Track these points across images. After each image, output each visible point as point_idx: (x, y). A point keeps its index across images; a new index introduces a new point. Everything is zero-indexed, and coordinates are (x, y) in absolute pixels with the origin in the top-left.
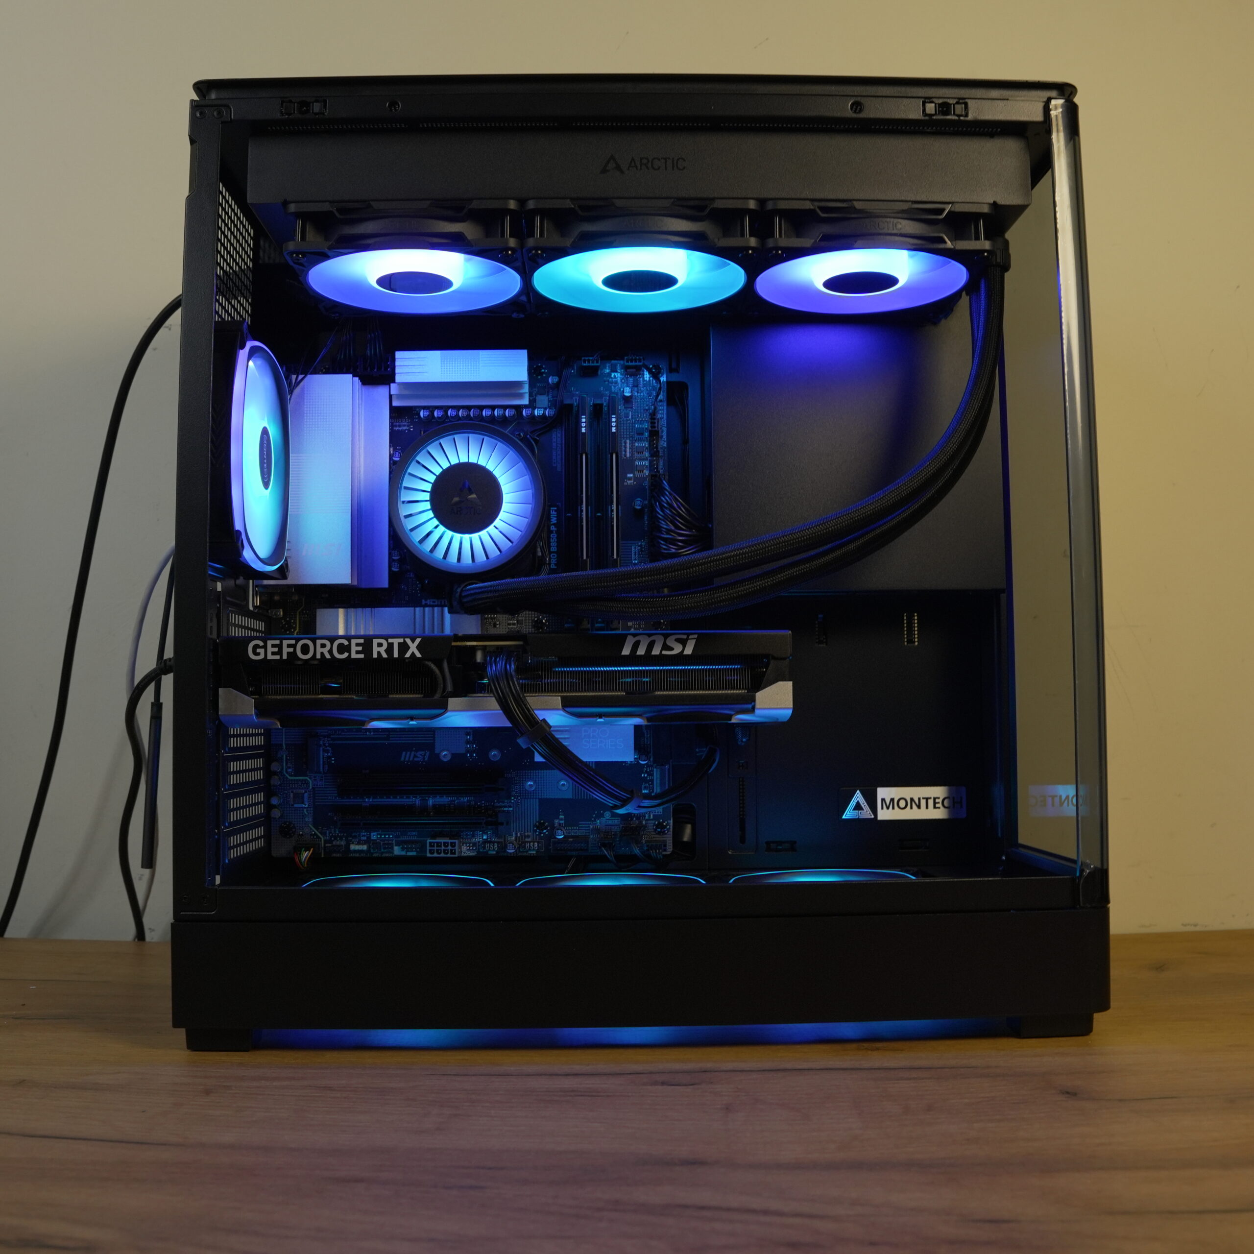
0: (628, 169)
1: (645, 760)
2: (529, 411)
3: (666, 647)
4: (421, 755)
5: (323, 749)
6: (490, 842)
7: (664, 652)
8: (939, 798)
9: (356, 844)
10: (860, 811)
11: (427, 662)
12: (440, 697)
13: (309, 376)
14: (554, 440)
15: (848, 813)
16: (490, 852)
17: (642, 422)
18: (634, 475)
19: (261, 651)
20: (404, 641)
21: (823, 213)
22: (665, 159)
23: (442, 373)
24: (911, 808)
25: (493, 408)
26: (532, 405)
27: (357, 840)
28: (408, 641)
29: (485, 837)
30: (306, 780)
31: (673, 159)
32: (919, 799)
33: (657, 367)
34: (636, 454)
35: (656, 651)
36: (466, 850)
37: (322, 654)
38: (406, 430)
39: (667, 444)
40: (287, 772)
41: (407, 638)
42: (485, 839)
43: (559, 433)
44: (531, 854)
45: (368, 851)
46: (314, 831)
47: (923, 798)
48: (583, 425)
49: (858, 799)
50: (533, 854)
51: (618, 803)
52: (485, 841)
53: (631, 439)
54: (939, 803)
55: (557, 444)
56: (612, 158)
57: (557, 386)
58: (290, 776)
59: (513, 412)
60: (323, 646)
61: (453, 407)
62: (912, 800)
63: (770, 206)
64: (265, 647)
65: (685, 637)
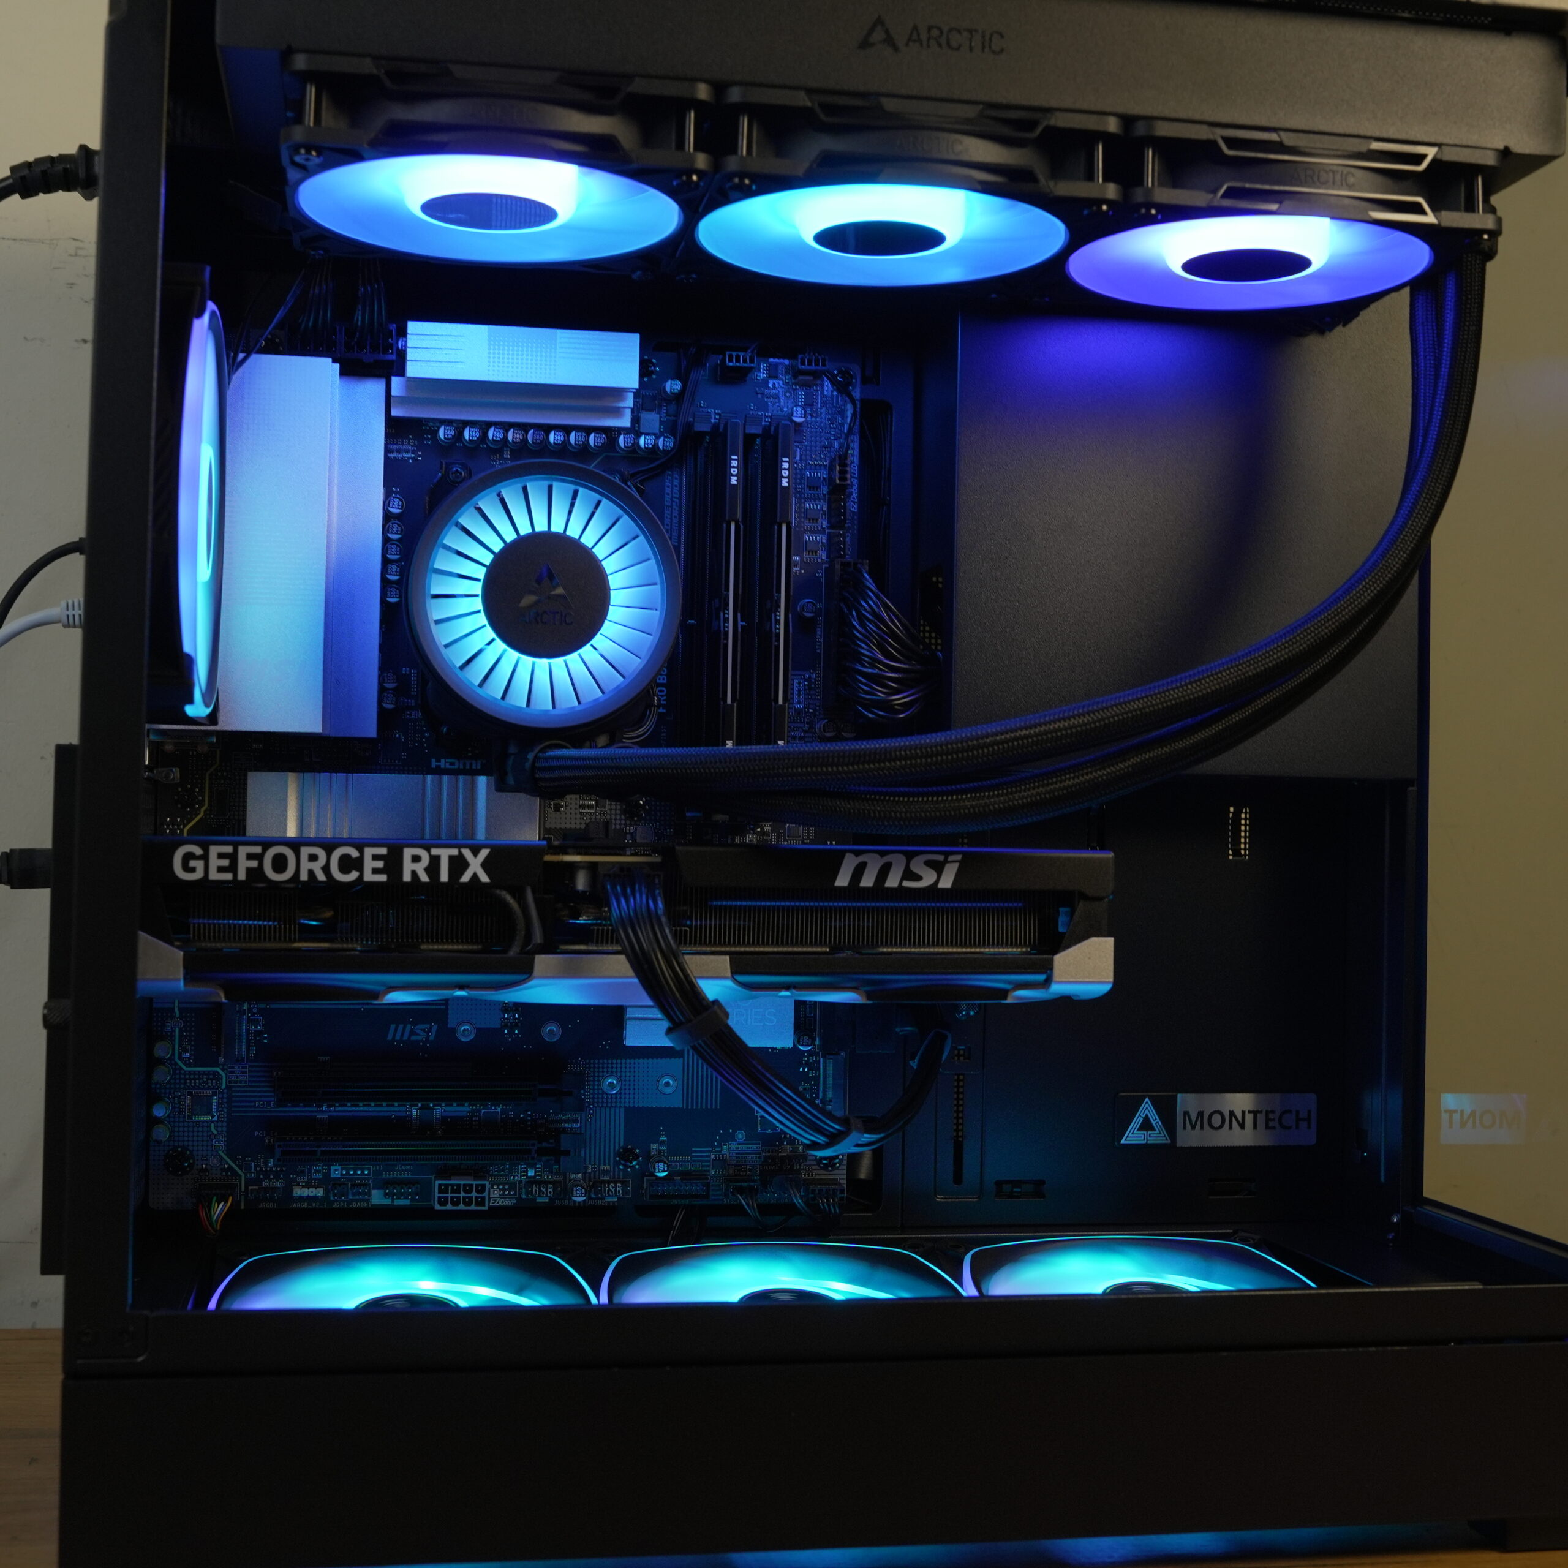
0: (907, 45)
1: (808, 1045)
2: (630, 440)
3: (909, 875)
4: (423, 1030)
5: (248, 1017)
6: (540, 1183)
7: (906, 884)
8: (1273, 1112)
9: (303, 1187)
10: (1149, 1133)
11: (498, 892)
12: (519, 954)
13: (254, 357)
14: (668, 490)
15: (1130, 1135)
16: (539, 1200)
17: (818, 467)
18: (802, 558)
19: (198, 864)
20: (460, 852)
21: (1230, 148)
22: (970, 31)
23: (489, 366)
24: (1231, 1127)
25: (567, 429)
26: (635, 430)
27: (306, 1179)
28: (467, 853)
29: (531, 1173)
30: (215, 1072)
31: (983, 32)
32: (1243, 1113)
33: (845, 373)
34: (806, 522)
35: (892, 882)
36: (497, 1196)
37: (311, 873)
38: (409, 458)
39: (859, 508)
40: (180, 1058)
41: (465, 846)
42: (531, 1177)
43: (676, 479)
44: (609, 1202)
45: (326, 1197)
46: (227, 1163)
47: (1250, 1112)
48: (734, 471)
49: (1147, 1111)
50: (614, 1202)
51: (822, 1139)
52: (532, 1182)
53: (798, 495)
54: (1273, 1120)
55: (672, 497)
56: (879, 21)
57: (679, 397)
58: (186, 1065)
59: (602, 439)
60: (313, 858)
61: (496, 424)
62: (1232, 1114)
63: (1140, 130)
64: (205, 857)
65: (941, 858)
